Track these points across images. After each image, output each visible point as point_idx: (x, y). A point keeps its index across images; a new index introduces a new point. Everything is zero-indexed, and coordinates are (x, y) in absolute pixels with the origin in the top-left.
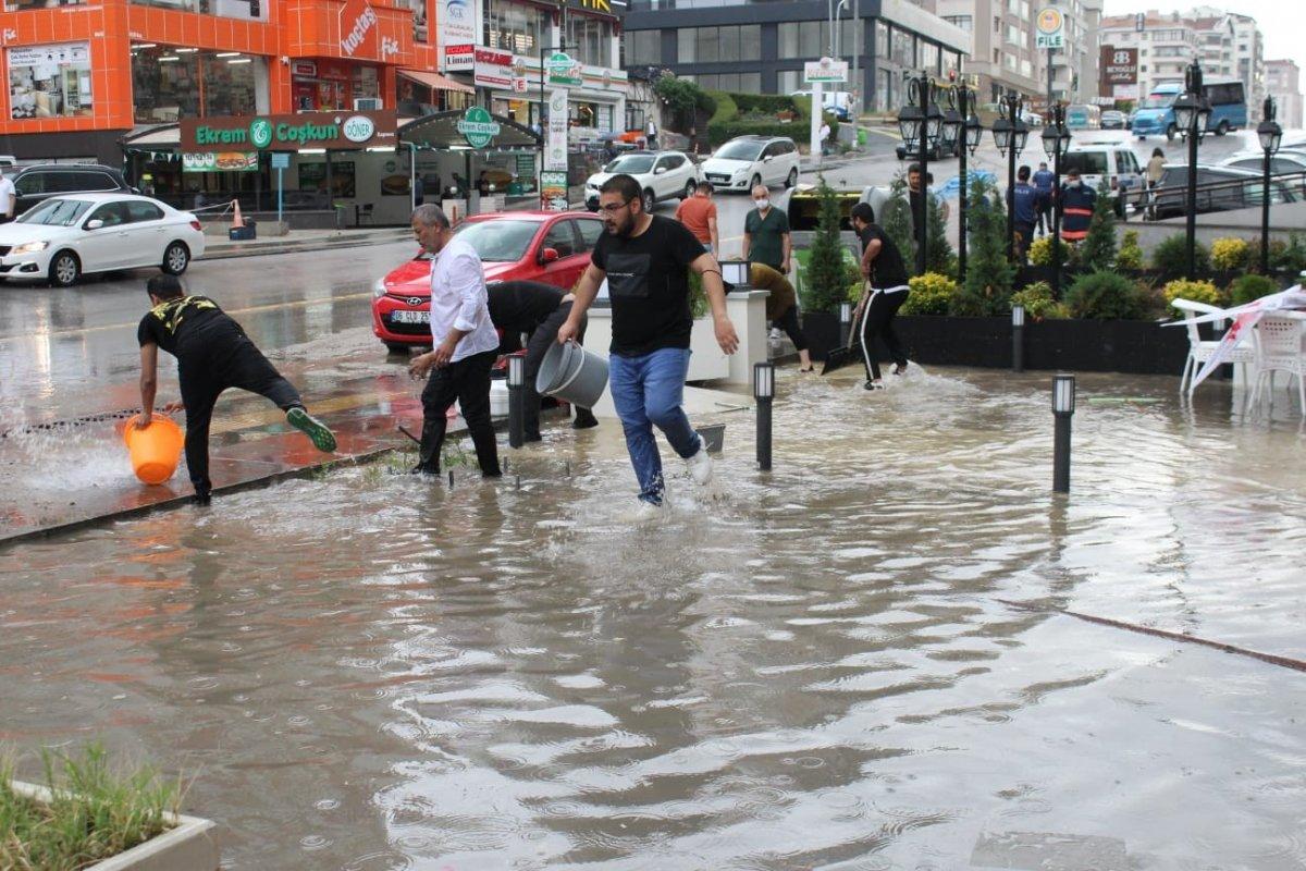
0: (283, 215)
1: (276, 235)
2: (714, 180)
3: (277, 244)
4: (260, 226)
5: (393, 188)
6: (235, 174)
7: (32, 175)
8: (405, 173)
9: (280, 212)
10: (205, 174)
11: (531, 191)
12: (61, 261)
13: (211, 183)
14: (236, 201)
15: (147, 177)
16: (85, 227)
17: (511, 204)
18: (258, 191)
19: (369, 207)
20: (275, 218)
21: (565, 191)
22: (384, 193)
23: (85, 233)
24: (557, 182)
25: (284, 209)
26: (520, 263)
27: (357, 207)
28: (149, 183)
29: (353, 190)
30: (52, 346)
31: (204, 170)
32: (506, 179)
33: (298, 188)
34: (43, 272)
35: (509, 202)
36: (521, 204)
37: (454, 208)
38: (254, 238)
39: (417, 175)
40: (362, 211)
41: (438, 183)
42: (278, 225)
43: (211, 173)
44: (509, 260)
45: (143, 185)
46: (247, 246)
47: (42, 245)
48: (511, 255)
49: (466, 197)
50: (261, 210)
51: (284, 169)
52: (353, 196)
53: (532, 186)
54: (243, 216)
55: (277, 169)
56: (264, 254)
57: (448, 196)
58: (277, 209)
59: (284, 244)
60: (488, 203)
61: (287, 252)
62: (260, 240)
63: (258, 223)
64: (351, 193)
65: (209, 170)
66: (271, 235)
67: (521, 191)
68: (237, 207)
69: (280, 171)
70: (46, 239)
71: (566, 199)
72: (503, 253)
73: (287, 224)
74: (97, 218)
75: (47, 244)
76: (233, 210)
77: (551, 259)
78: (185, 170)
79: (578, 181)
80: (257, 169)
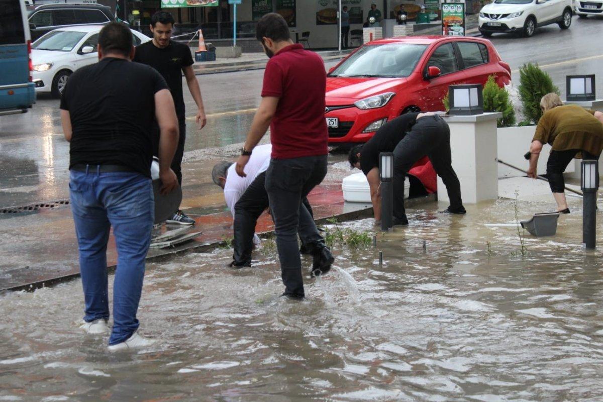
0: (237, 41)
1: (231, 57)
2: (588, 7)
3: (232, 64)
4: (219, 50)
5: (326, 18)
6: (203, 9)
7: (43, 12)
8: (335, 6)
9: (235, 39)
10: (179, 9)
11: (436, 19)
12: (61, 79)
13: (184, 16)
14: (200, 30)
15: (136, 12)
16: (80, 52)
17: (418, 31)
18: (219, 22)
19: (306, 34)
20: (231, 44)
21: (462, 19)
22: (319, 23)
23: (79, 57)
24: (456, 12)
25: (238, 36)
26: (409, 79)
27: (297, 34)
28: (137, 17)
29: (294, 20)
30: (54, 146)
31: (177, 6)
32: (417, 10)
33: (251, 20)
34: (47, 87)
35: (416, 28)
36: (427, 30)
37: (371, 35)
38: (214, 60)
39: (344, 8)
40: (300, 37)
41: (361, 15)
42: (233, 49)
43: (184, 8)
44: (400, 77)
45: (131, 19)
46: (208, 66)
47: (47, 67)
48: (402, 73)
49: (382, 24)
50: (221, 38)
51: (237, 5)
52: (295, 26)
53: (436, 16)
54: (205, 42)
55: (232, 5)
56: (220, 72)
57: (367, 25)
58: (232, 37)
59: (238, 64)
60: (399, 29)
61: (238, 70)
62: (219, 61)
63: (217, 48)
64: (292, 24)
65: (181, 6)
66: (228, 57)
67: (428, 20)
68: (201, 36)
69: (235, 6)
70: (50, 61)
71: (463, 25)
72: (399, 71)
73: (240, 48)
74: (89, 45)
75: (51, 65)
76: (198, 38)
77: (435, 75)
78: (163, 6)
79: (474, 11)
80: (218, 5)
